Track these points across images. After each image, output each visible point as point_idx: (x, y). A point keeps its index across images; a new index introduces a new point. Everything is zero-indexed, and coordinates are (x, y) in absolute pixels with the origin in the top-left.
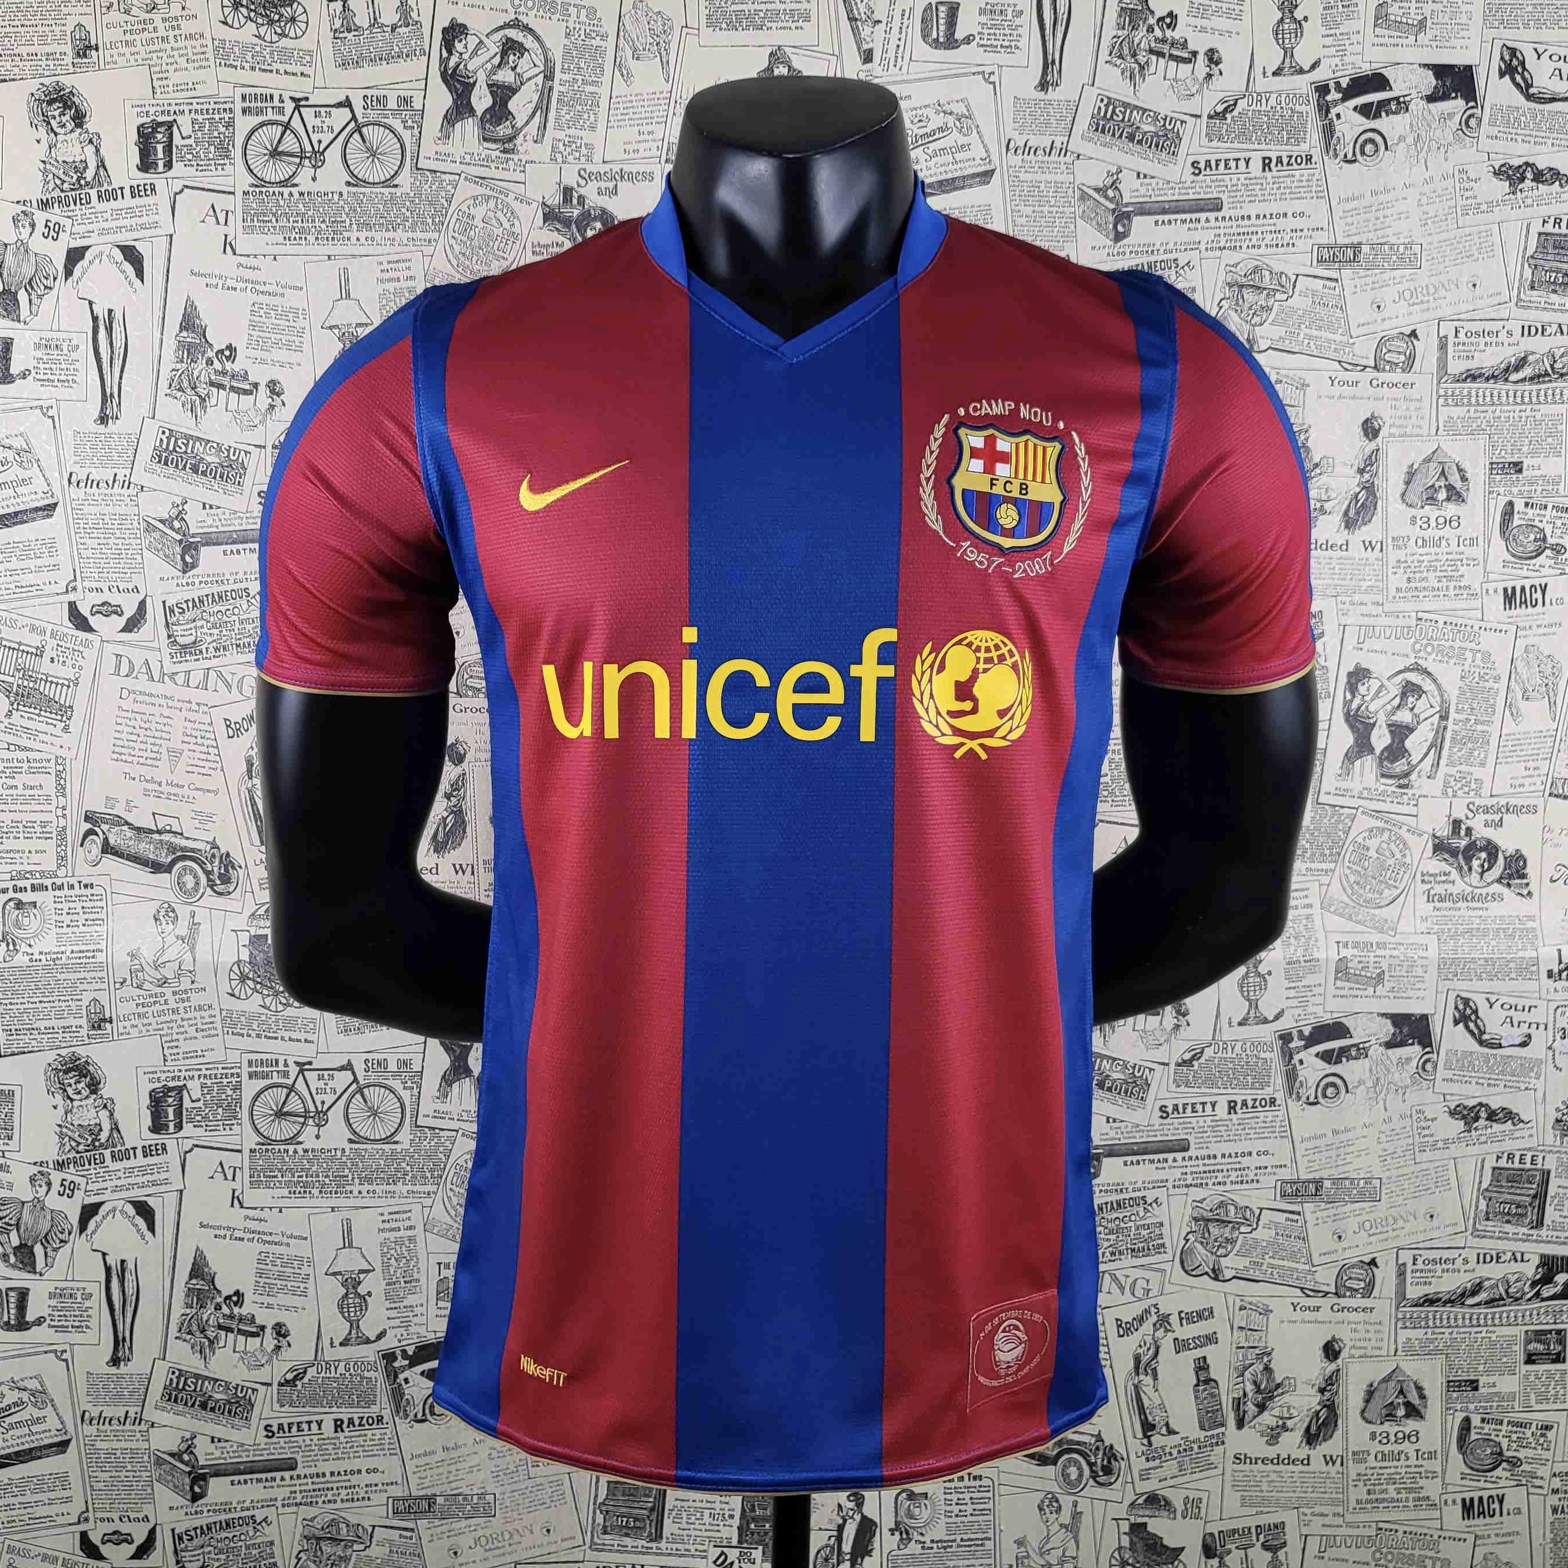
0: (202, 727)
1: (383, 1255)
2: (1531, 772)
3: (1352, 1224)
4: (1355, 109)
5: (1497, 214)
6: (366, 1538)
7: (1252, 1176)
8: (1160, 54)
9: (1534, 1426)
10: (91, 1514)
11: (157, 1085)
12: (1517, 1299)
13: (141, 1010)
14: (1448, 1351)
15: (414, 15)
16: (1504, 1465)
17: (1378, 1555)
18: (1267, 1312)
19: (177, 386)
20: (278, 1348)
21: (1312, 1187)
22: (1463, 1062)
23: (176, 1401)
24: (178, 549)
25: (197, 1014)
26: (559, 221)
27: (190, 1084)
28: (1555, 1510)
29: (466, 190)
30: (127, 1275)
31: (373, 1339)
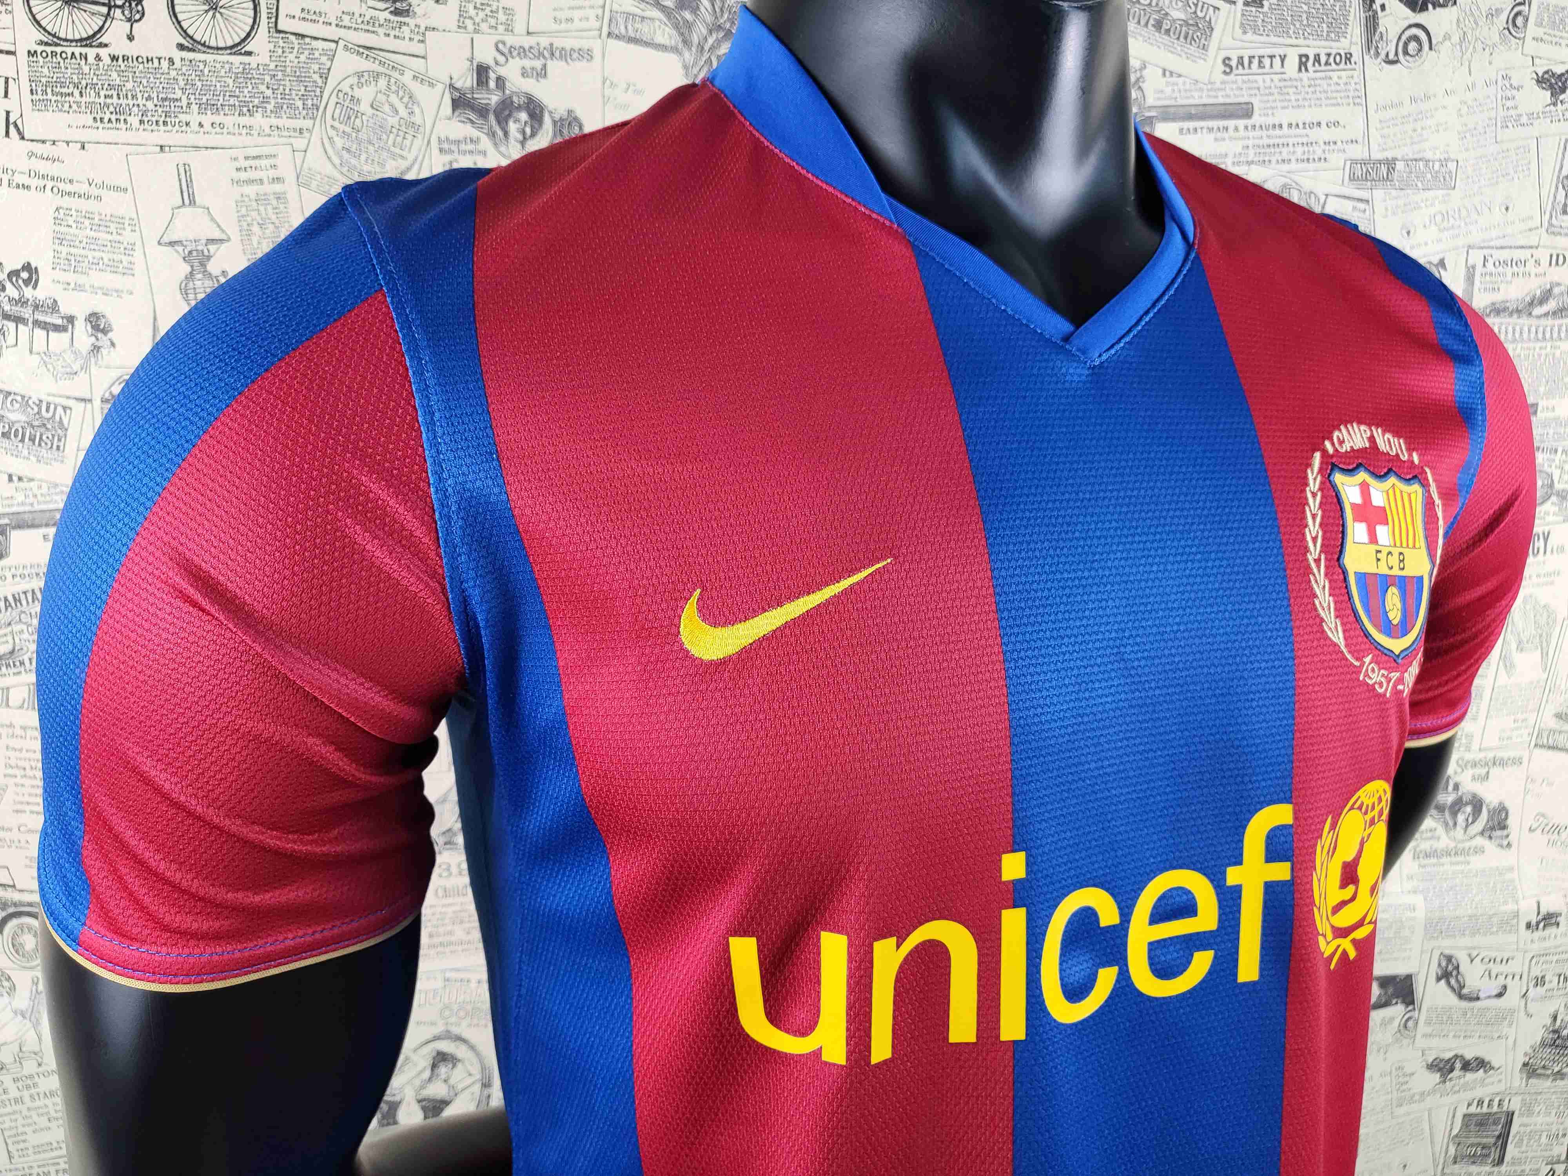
2: (1520, 724)
5: (1537, 128)
22: (1443, 1017)
26: (473, 110)
29: (346, 63)
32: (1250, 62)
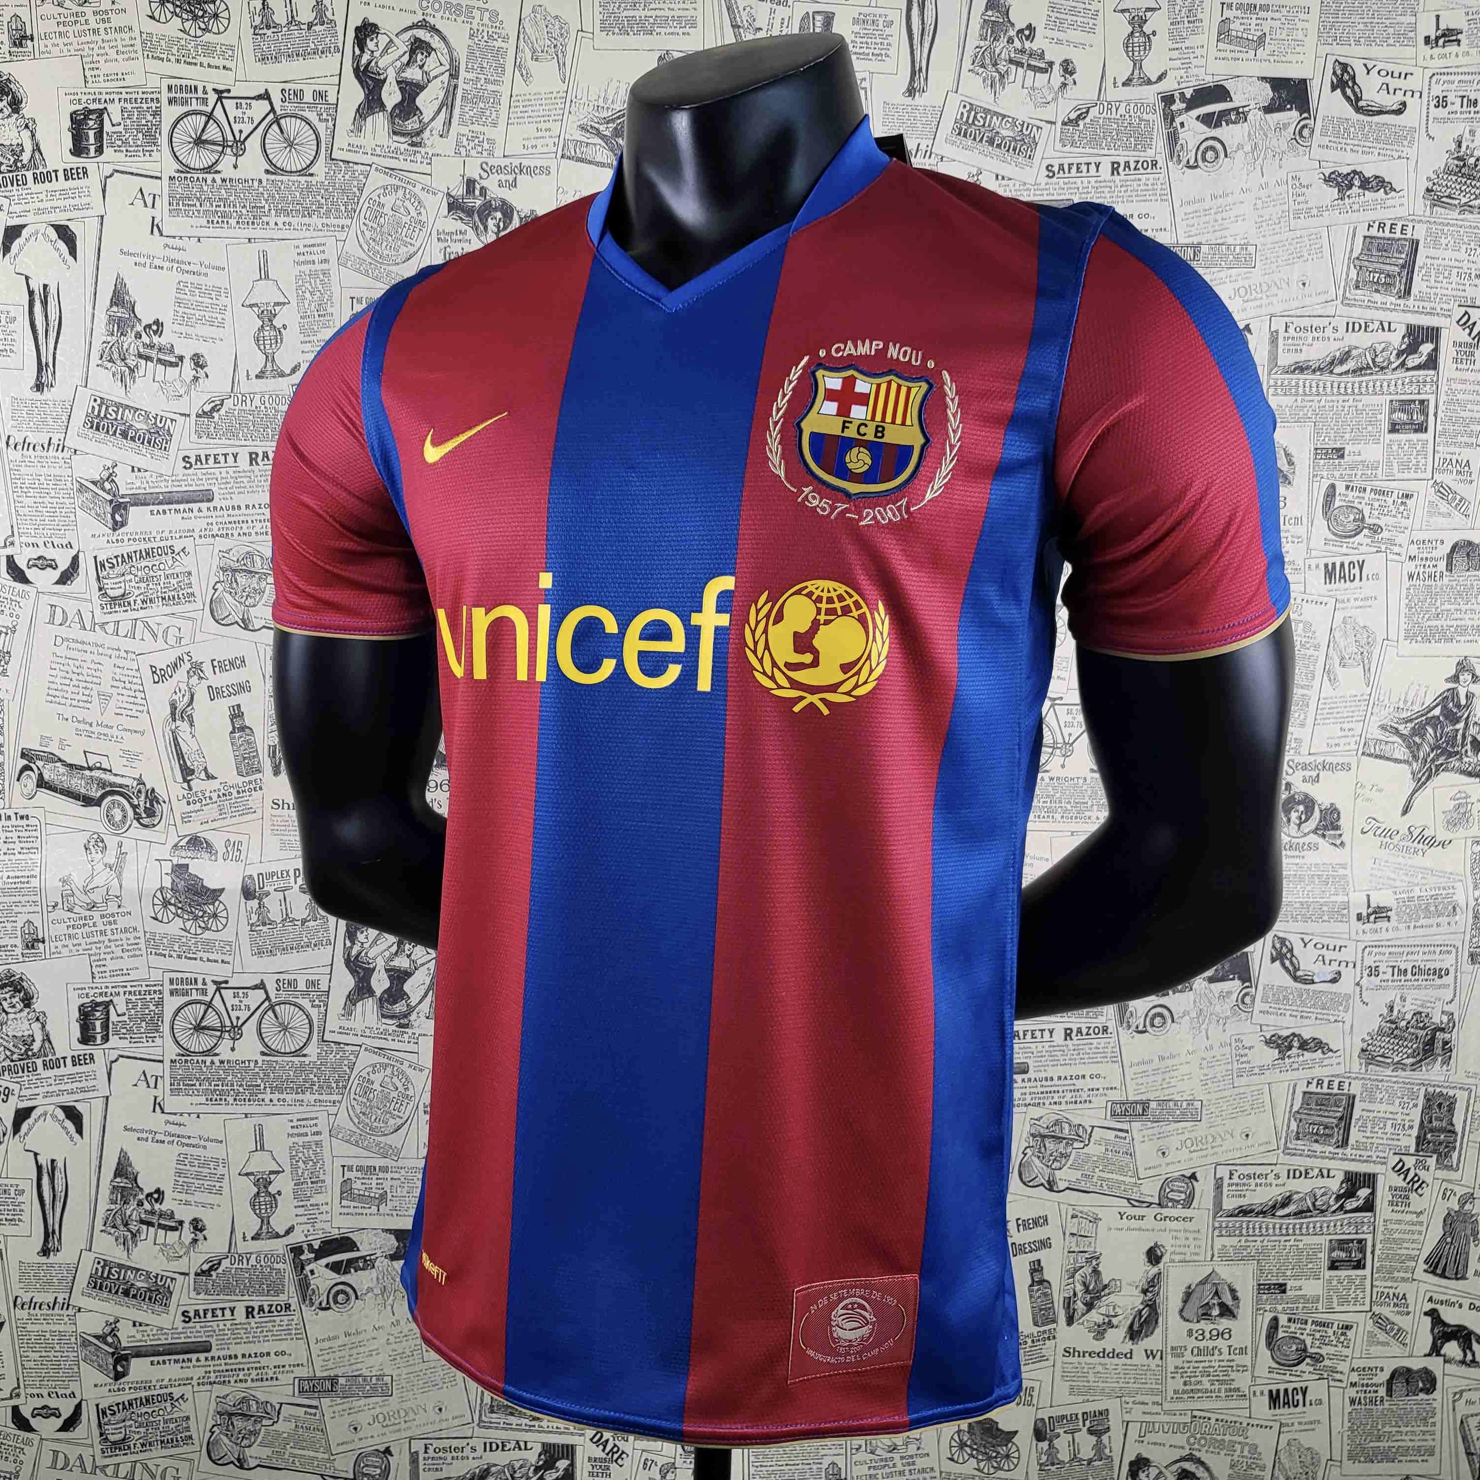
0: (130, 673)
1: (292, 1157)
2: (1346, 733)
3: (1174, 1142)
4: (1198, 118)
5: (1326, 218)
6: (274, 1415)
7: (1085, 1097)
8: (1019, 64)
9: (1335, 1326)
10: (22, 1391)
11: (86, 1000)
12: (1322, 1211)
13: (71, 931)
14: (1259, 1257)
15: (329, 14)
16: (1308, 1360)
17: (1192, 1440)
18: (1096, 1220)
19: (107, 357)
20: (195, 1241)
21: (1139, 1108)
22: (1279, 997)
23: (101, 1289)
24: (109, 509)
25: (123, 936)
26: (463, 211)
27: (116, 1000)
28: (1353, 1402)
29: (377, 180)
30: (57, 1173)
31: (282, 1233)
32: (1070, 169)
